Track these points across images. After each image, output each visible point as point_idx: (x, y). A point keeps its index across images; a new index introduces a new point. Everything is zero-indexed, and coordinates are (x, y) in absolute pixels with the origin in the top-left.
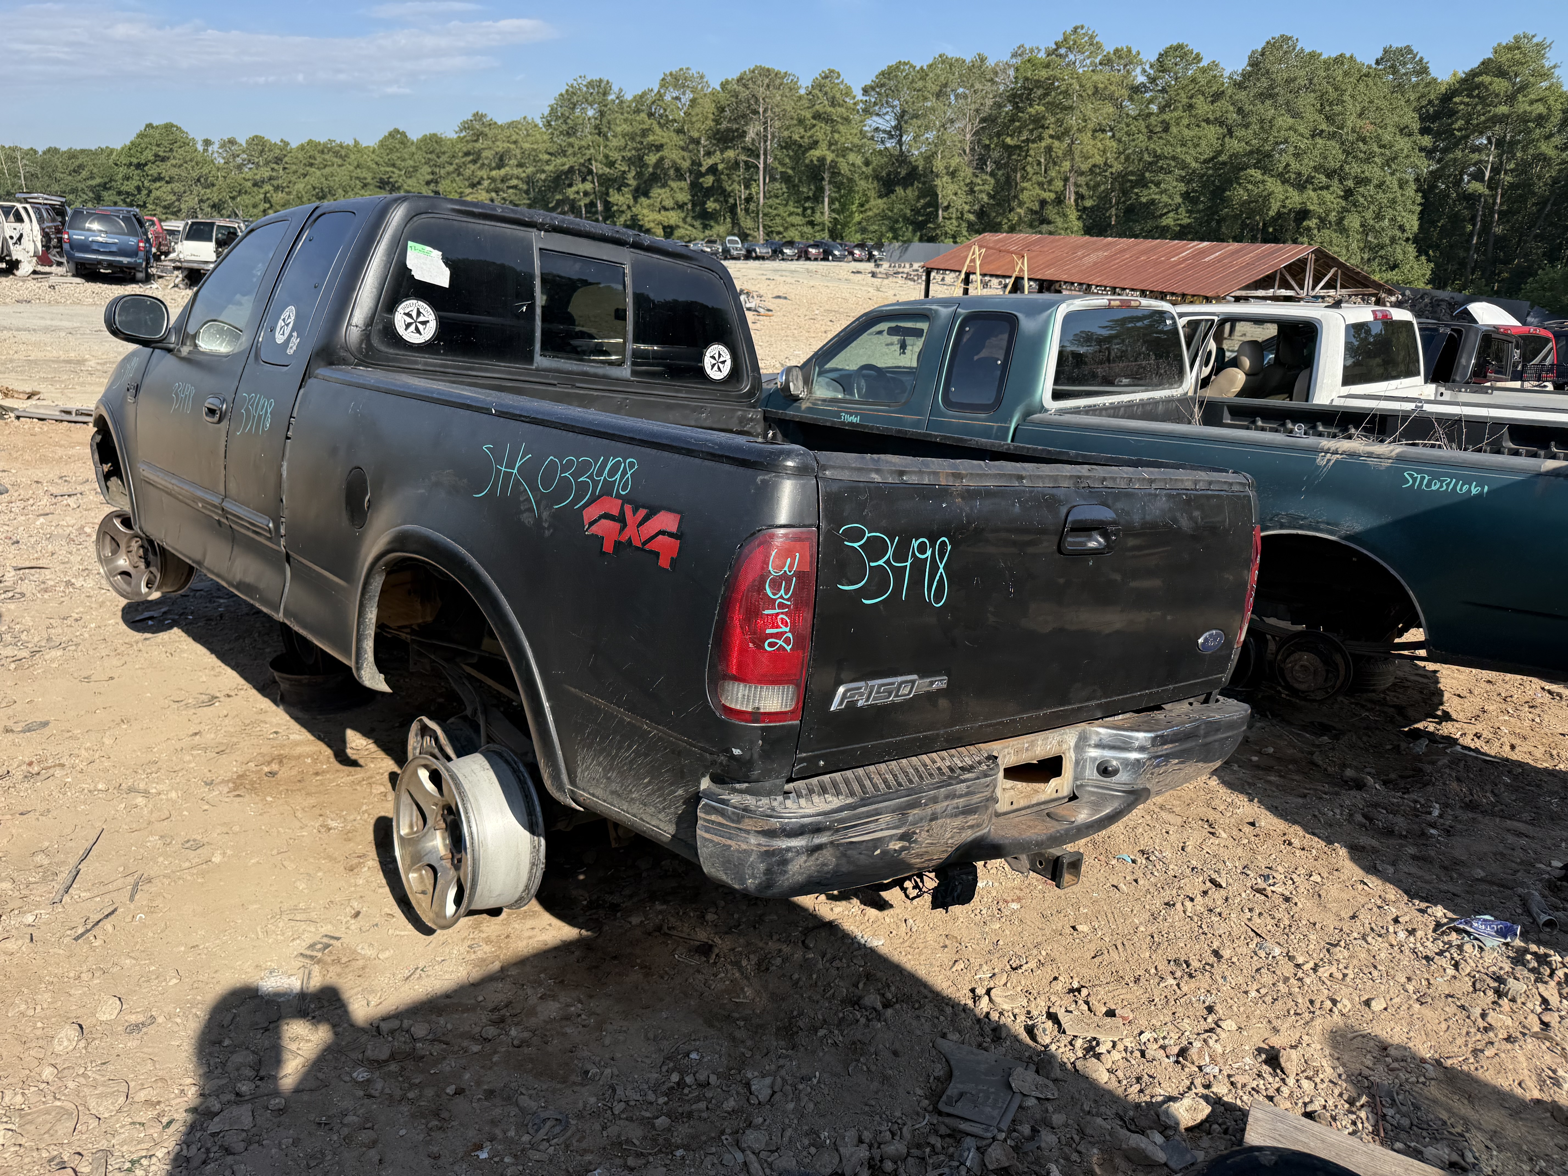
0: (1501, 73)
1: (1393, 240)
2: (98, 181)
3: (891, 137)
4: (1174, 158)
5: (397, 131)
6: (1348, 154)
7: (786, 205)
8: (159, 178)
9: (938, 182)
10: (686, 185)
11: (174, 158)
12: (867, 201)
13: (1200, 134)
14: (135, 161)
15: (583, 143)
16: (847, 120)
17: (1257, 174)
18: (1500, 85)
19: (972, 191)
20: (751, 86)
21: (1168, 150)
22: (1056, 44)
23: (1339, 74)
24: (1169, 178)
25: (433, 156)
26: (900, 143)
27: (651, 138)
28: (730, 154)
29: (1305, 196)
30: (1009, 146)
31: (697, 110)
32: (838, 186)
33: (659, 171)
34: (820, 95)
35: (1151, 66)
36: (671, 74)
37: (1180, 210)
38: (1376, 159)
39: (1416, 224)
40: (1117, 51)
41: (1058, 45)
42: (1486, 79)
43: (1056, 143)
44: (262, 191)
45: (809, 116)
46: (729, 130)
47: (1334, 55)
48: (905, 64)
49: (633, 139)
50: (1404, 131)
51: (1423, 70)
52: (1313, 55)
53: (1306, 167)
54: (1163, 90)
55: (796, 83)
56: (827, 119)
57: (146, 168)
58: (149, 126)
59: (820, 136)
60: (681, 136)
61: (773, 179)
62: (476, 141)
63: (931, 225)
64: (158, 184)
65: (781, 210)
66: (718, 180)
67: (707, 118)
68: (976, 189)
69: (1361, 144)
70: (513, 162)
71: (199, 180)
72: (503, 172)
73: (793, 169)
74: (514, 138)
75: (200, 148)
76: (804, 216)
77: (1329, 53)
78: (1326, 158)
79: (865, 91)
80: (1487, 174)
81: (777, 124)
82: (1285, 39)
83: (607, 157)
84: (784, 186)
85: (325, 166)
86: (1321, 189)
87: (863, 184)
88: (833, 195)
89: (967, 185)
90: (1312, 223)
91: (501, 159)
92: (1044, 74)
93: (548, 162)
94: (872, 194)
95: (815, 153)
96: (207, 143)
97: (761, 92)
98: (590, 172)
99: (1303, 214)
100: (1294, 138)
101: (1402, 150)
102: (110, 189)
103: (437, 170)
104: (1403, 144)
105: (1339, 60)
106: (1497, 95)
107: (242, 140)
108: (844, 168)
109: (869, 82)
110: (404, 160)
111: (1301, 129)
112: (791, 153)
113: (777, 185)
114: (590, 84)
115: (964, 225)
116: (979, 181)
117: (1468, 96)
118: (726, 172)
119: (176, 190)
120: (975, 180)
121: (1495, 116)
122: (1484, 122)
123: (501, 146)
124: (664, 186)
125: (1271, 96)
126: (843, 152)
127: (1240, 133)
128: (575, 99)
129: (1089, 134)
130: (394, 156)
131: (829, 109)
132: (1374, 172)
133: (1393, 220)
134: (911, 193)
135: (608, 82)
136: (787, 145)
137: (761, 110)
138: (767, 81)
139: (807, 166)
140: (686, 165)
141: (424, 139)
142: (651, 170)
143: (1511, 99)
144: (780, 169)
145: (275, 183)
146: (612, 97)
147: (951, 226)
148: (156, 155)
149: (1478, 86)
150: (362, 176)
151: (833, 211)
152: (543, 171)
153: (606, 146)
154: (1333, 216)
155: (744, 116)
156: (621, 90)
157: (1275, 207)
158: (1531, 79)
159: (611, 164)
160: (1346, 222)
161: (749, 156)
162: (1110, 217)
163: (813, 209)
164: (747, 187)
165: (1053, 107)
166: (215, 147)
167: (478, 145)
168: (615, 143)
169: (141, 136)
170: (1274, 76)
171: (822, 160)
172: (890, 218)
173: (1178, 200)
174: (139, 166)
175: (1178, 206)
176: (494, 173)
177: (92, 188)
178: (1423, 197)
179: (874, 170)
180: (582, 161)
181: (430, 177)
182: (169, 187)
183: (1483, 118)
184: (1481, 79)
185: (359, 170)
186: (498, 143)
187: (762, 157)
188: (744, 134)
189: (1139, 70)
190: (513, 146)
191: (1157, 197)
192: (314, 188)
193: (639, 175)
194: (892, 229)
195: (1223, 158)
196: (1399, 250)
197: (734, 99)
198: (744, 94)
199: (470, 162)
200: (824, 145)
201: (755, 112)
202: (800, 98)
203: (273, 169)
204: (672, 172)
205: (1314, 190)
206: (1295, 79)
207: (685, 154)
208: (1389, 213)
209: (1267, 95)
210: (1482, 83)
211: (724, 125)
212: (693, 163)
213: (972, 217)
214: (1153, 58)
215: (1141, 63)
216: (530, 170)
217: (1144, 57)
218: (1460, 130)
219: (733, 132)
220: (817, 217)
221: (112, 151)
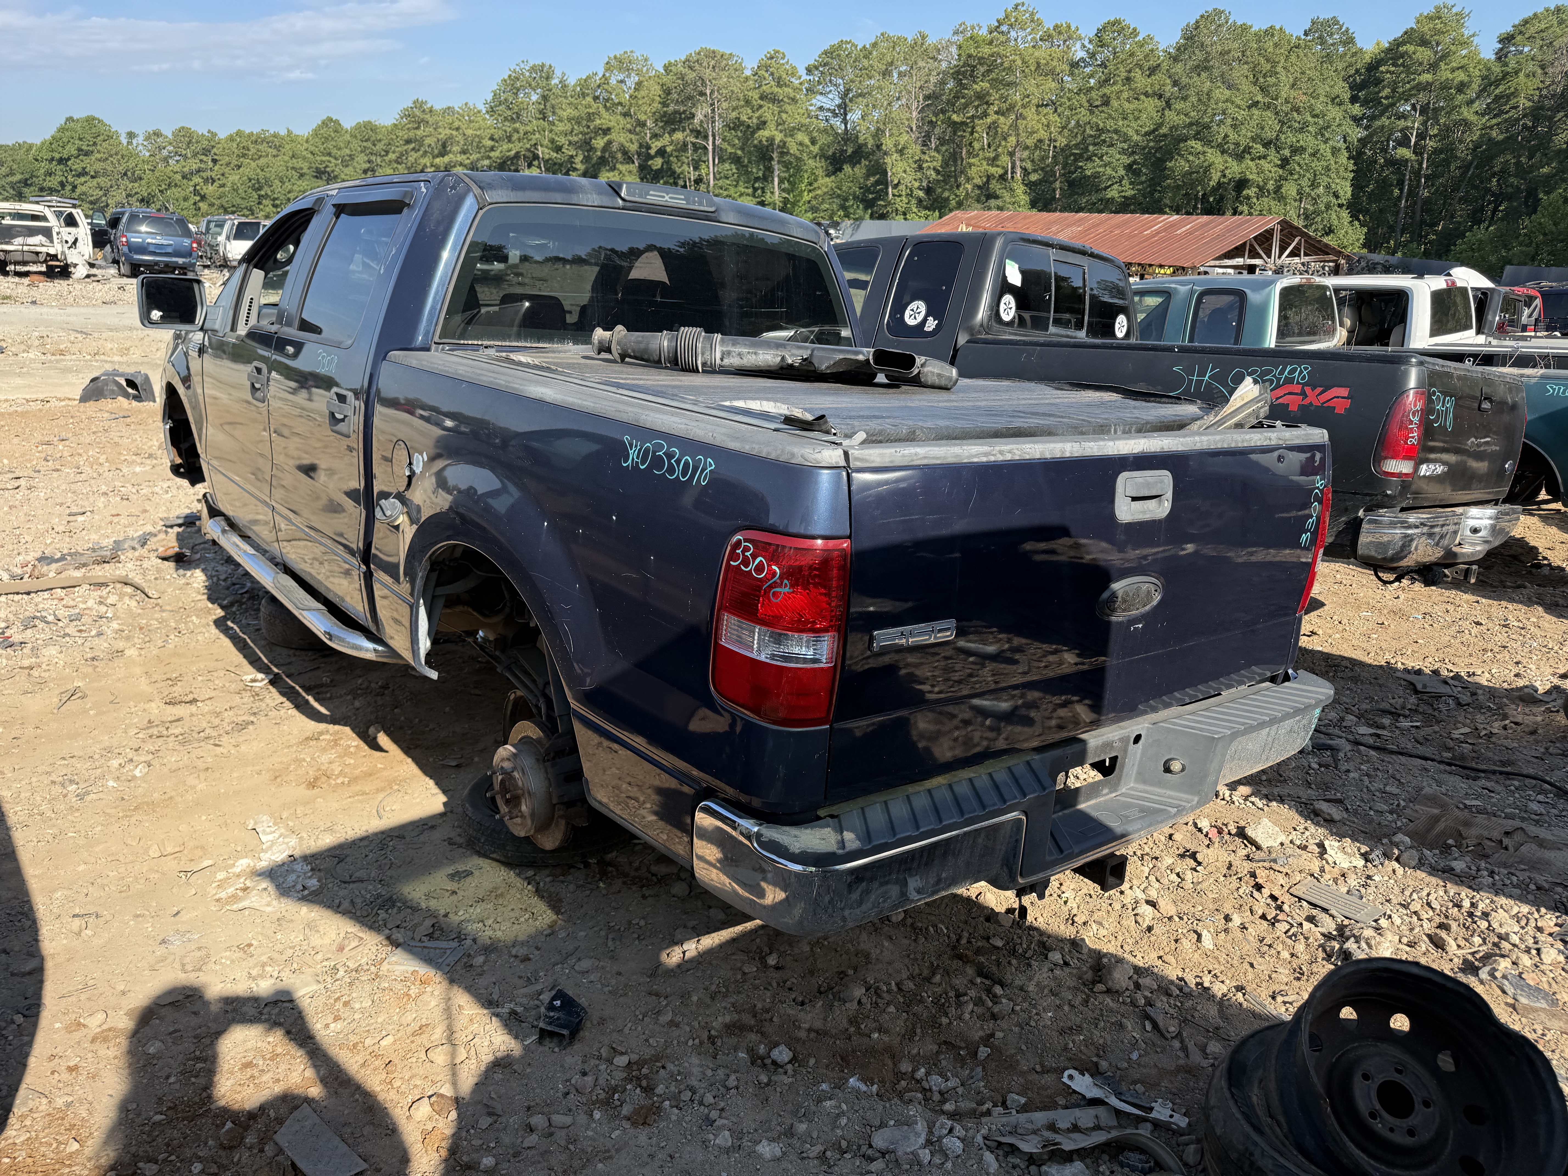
0: (1424, 42)
1: (1328, 207)
2: (18, 177)
3: (836, 115)
4: (1116, 131)
5: (330, 120)
6: (1283, 123)
7: (736, 186)
8: (83, 173)
9: (888, 160)
10: (634, 167)
11: (99, 152)
12: (816, 180)
13: (1141, 107)
14: (57, 156)
15: (528, 128)
16: (794, 100)
17: (1197, 145)
18: (1424, 54)
19: (920, 168)
20: (697, 66)
21: (1110, 125)
22: (998, 21)
23: (1269, 45)
24: (1111, 151)
25: (369, 144)
26: (845, 121)
27: (598, 122)
28: (679, 136)
29: (1243, 166)
30: (955, 123)
31: (643, 93)
32: (787, 165)
33: (607, 155)
34: (767, 75)
35: (1090, 42)
36: (615, 57)
37: (1124, 182)
38: (1310, 128)
39: (1349, 190)
40: (1056, 27)
41: (1000, 23)
42: (1410, 48)
43: (1002, 119)
44: (191, 183)
45: (756, 97)
46: (676, 112)
47: (1264, 28)
48: (847, 42)
49: (579, 123)
50: (1335, 100)
51: (1349, 41)
52: (1245, 28)
53: (1244, 137)
54: (1103, 65)
55: (741, 64)
56: (774, 99)
57: (69, 163)
58: (70, 119)
59: (768, 116)
60: (628, 119)
61: (722, 160)
62: (418, 128)
63: (882, 203)
64: (83, 179)
65: (732, 191)
66: (668, 162)
67: (653, 100)
68: (924, 165)
69: (1295, 114)
70: (456, 148)
71: (125, 174)
72: (446, 159)
73: (742, 149)
74: (456, 124)
75: (124, 141)
76: (754, 196)
77: (1258, 25)
78: (1262, 129)
79: (809, 71)
80: (1413, 140)
81: (725, 105)
82: (1219, 13)
83: (552, 141)
84: (733, 166)
85: (260, 157)
86: (1259, 158)
87: (811, 162)
88: (782, 175)
89: (915, 162)
90: (1251, 192)
91: (444, 146)
92: (986, 51)
93: (492, 149)
94: (820, 172)
95: (764, 134)
96: (131, 135)
97: (708, 74)
98: (536, 157)
99: (1241, 184)
100: (1231, 110)
101: (1335, 119)
102: (31, 185)
103: (373, 158)
104: (1335, 113)
105: (1269, 32)
106: (1421, 64)
107: (168, 132)
108: (793, 149)
109: (812, 62)
110: (340, 149)
111: (1238, 101)
112: (740, 134)
113: (727, 166)
114: (533, 69)
115: (914, 201)
116: (927, 158)
117: (1393, 65)
118: (675, 154)
119: (103, 184)
120: (924, 157)
121: (1419, 84)
122: (1410, 90)
123: (444, 133)
124: (613, 169)
125: (1206, 69)
126: (791, 132)
127: (1179, 105)
128: (518, 84)
129: (1034, 109)
130: (330, 145)
131: (776, 90)
132: (1308, 141)
133: (1328, 187)
134: (859, 171)
135: (550, 66)
136: (735, 125)
137: (708, 92)
138: (712, 63)
139: (755, 146)
140: (634, 148)
141: (358, 127)
142: (599, 153)
143: (1434, 67)
144: (730, 150)
145: (204, 175)
146: (555, 81)
147: (901, 204)
148: (80, 150)
149: (1402, 56)
150: (298, 166)
151: (784, 190)
152: (489, 158)
153: (551, 131)
154: (1271, 185)
155: (690, 98)
156: (564, 74)
157: (1215, 177)
158: (1453, 48)
159: (558, 149)
160: (1283, 190)
161: (697, 137)
162: (1054, 190)
163: (763, 189)
164: (696, 168)
165: (997, 83)
166: (140, 139)
167: (420, 133)
168: (561, 127)
169: (62, 130)
170: (1209, 49)
171: (771, 140)
172: (839, 196)
173: (1122, 172)
174: (61, 161)
175: (1121, 179)
176: (438, 161)
177: (12, 185)
178: (1355, 164)
179: (821, 149)
180: (528, 146)
181: (367, 165)
182: (95, 182)
183: (1408, 86)
184: (1405, 48)
185: (294, 161)
186: (440, 130)
187: (711, 138)
188: (693, 116)
189: (1078, 45)
190: (454, 133)
191: (1101, 170)
192: (250, 180)
193: (587, 159)
194: (843, 207)
195: (1164, 130)
196: (1334, 216)
197: (680, 82)
198: (691, 76)
199: (413, 149)
200: (772, 125)
201: (702, 94)
202: (747, 79)
203: (201, 161)
204: (619, 155)
205: (1252, 160)
206: (1229, 51)
207: (633, 136)
208: (1324, 180)
209: (1203, 67)
210: (1406, 52)
211: (672, 107)
212: (641, 146)
213: (921, 194)
214: (1092, 33)
215: (1080, 38)
216: (474, 157)
217: (1082, 32)
218: (1387, 98)
219: (680, 114)
220: (768, 197)
221: (31, 147)
